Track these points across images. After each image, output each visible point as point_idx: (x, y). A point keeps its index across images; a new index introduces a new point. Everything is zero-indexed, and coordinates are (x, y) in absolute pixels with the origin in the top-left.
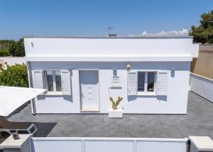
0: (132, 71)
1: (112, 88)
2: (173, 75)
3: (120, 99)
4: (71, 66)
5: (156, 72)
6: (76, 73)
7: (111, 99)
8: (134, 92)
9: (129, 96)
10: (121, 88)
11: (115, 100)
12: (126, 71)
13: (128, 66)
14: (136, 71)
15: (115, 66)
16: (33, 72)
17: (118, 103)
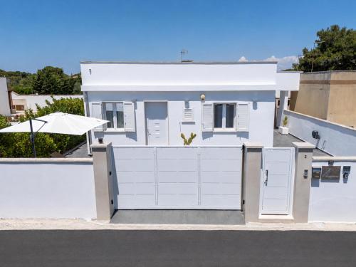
0: (207, 102)
1: (183, 123)
2: (255, 107)
3: (193, 136)
4: (135, 96)
5: (236, 104)
6: (141, 105)
7: (183, 136)
8: (210, 128)
9: (203, 133)
10: (193, 123)
11: (188, 137)
12: (200, 102)
13: (203, 96)
14: (211, 102)
15: (187, 97)
16: (90, 103)
17: (190, 141)
